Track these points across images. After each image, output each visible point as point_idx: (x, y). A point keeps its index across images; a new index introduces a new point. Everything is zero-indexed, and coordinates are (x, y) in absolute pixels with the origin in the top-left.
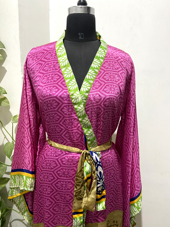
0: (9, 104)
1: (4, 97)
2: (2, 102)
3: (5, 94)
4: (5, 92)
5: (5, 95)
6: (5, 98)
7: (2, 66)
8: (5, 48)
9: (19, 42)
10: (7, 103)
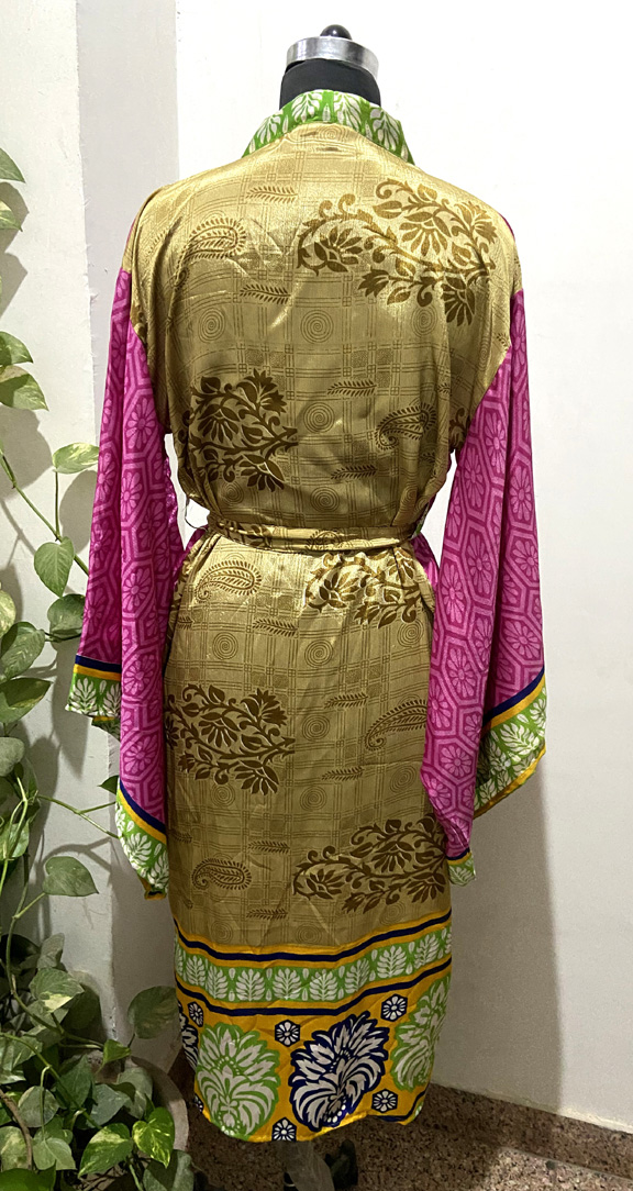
0: (43, 399)
1: (23, 373)
2: (16, 393)
3: (25, 361)
4: (27, 353)
5: (26, 367)
6: (26, 378)
7: (8, 250)
8: (23, 180)
9: (78, 160)
10: (36, 396)
